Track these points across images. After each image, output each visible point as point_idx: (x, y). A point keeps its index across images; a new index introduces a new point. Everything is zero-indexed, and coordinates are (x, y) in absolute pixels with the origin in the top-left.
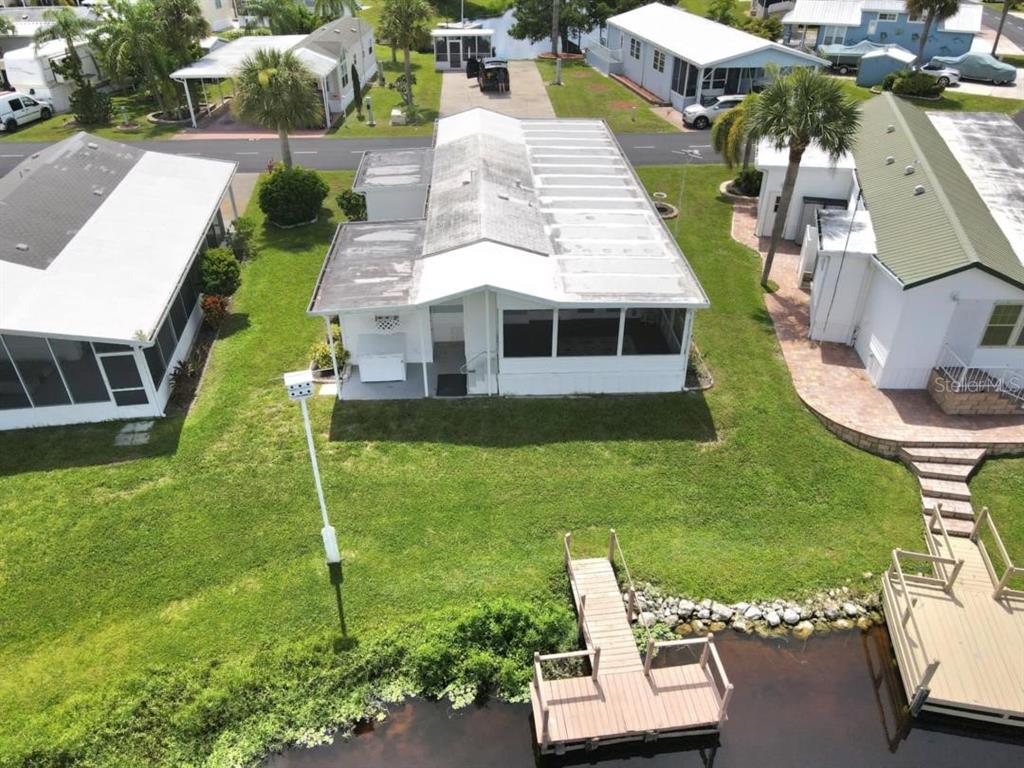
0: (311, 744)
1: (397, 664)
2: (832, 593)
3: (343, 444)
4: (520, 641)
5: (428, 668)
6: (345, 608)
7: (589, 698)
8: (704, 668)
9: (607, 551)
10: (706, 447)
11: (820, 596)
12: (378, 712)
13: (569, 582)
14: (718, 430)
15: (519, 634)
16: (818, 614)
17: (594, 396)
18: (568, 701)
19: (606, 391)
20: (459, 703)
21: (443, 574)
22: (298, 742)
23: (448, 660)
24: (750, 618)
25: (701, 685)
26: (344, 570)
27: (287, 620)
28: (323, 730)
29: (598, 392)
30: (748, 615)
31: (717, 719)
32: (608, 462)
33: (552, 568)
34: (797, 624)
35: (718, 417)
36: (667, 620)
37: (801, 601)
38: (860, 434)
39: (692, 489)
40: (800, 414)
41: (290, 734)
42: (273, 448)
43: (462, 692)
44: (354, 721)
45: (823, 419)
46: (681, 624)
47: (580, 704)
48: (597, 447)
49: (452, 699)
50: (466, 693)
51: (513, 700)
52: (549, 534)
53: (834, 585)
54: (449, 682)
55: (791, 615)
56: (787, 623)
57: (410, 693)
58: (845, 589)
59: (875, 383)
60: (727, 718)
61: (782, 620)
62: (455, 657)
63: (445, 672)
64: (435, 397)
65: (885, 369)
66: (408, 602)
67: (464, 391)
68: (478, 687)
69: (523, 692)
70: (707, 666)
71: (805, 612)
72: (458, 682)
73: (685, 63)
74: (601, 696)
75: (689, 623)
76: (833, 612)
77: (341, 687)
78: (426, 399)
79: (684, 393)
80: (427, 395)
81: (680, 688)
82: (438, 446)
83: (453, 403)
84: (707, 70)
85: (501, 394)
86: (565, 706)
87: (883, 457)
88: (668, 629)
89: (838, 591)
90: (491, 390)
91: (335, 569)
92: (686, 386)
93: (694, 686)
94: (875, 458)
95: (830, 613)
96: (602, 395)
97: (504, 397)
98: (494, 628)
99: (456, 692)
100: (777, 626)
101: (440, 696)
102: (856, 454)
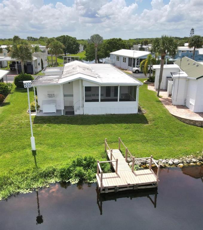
0: (25, 193)
1: (53, 174)
2: (188, 157)
3: (37, 125)
4: (92, 166)
5: (63, 172)
6: (37, 161)
7: (115, 177)
8: (150, 170)
9: (118, 148)
10: (146, 125)
11: (184, 157)
12: (47, 185)
13: (107, 154)
14: (149, 121)
15: (92, 164)
16: (184, 162)
17: (111, 114)
18: (108, 178)
19: (115, 114)
20: (73, 183)
21: (68, 153)
22: (21, 192)
23: (69, 171)
24: (164, 163)
25: (150, 174)
26: (37, 152)
27: (18, 164)
28: (29, 190)
29: (113, 113)
31: (156, 181)
32: (117, 128)
33: (101, 152)
34: (178, 164)
35: (148, 119)
36: (138, 164)
37: (179, 158)
38: (190, 120)
39: (143, 134)
40: (172, 118)
41: (18, 190)
42: (16, 125)
43: (74, 181)
44: (39, 187)
45: (178, 118)
46: (142, 165)
47: (112, 179)
48: (113, 125)
49: (71, 182)
50: (75, 181)
51: (90, 182)
52: (100, 144)
53: (187, 155)
54: (70, 178)
55: (176, 161)
56: (175, 164)
57: (57, 181)
58: (192, 155)
59: (192, 111)
60: (159, 181)
61: (173, 163)
62: (72, 170)
63: (69, 175)
64: (65, 115)
65: (195, 106)
66: (57, 159)
67: (74, 114)
68: (79, 179)
69: (94, 180)
71: (180, 161)
72: (73, 178)
73: (131, 58)
74: (119, 177)
75: (145, 165)
76: (189, 161)
77: (35, 179)
78: (62, 115)
79: (138, 114)
80: (62, 114)
81: (144, 174)
82: (66, 125)
83: (70, 116)
84: (138, 59)
85: (84, 114)
87: (198, 126)
88: (138, 166)
89: (189, 156)
90: (82, 113)
91: (34, 153)
92: (138, 112)
93: (148, 174)
94: (195, 126)
95: (188, 161)
96: (114, 114)
97: (85, 115)
98: (84, 162)
99: (72, 180)
100: (172, 165)
101: (67, 181)
102: (190, 126)
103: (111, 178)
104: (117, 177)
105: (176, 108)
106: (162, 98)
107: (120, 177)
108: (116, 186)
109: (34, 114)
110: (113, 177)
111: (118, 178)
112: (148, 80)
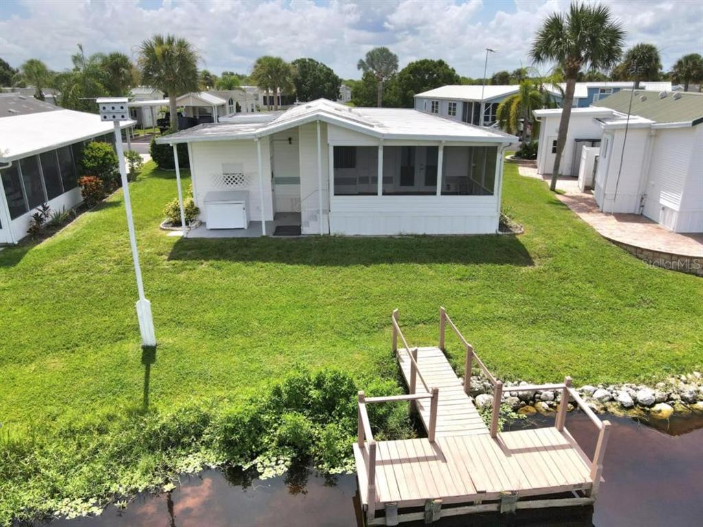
0: (73, 515)
1: (198, 435)
2: (683, 377)
3: (180, 263)
4: (344, 408)
5: (233, 431)
6: (151, 384)
7: (427, 459)
8: (561, 431)
9: (438, 343)
10: (525, 270)
11: (672, 381)
12: (167, 482)
13: (398, 364)
14: (535, 258)
15: (342, 401)
16: (674, 396)
17: (417, 236)
18: (401, 461)
19: (428, 233)
20: (268, 474)
21: (264, 359)
22: (57, 513)
23: (257, 427)
24: (599, 399)
25: (562, 447)
26: (159, 353)
27: (83, 393)
28: (93, 501)
29: (421, 233)
30: (596, 395)
31: (589, 480)
32: (432, 278)
33: (380, 354)
34: (653, 405)
35: (532, 249)
36: (508, 400)
37: (653, 384)
38: (672, 255)
39: (517, 297)
40: (608, 248)
41: (50, 503)
42: (111, 264)
43: (273, 464)
44: (135, 491)
45: (629, 249)
46: (523, 406)
47: (415, 465)
48: (422, 268)
49: (260, 470)
50: (277, 464)
51: (333, 471)
52: (376, 329)
53: (682, 371)
54: (258, 454)
55: (645, 394)
56: (644, 406)
57: (210, 464)
58: (698, 374)
59: (671, 229)
60: (602, 479)
61: (635, 399)
62: (267, 424)
63: (254, 441)
64: (271, 236)
65: (680, 213)
66: (223, 380)
67: (300, 234)
68: (293, 459)
69: (346, 464)
70: (565, 429)
71: (659, 394)
72: (269, 453)
73: (470, 104)
74: (440, 456)
75: (533, 405)
76: (691, 393)
77: (124, 456)
78: (263, 237)
79: (498, 235)
80: (264, 234)
81: (537, 449)
82: (270, 265)
83: (288, 240)
85: (332, 234)
86: (397, 466)
87: (697, 275)
88: (509, 410)
89: (689, 376)
90: (323, 231)
91: (149, 354)
92: (499, 230)
93: (554, 448)
94: (690, 276)
95: (687, 395)
96: (424, 236)
97: (335, 236)
98: (314, 393)
99: (267, 463)
100: (630, 408)
101: (246, 467)
102: (670, 273)
103: (409, 460)
104: (435, 458)
105: (616, 221)
106: (566, 194)
107: (445, 461)
108: (428, 501)
109: (179, 233)
110: (418, 459)
111: (440, 462)
112: (518, 154)
